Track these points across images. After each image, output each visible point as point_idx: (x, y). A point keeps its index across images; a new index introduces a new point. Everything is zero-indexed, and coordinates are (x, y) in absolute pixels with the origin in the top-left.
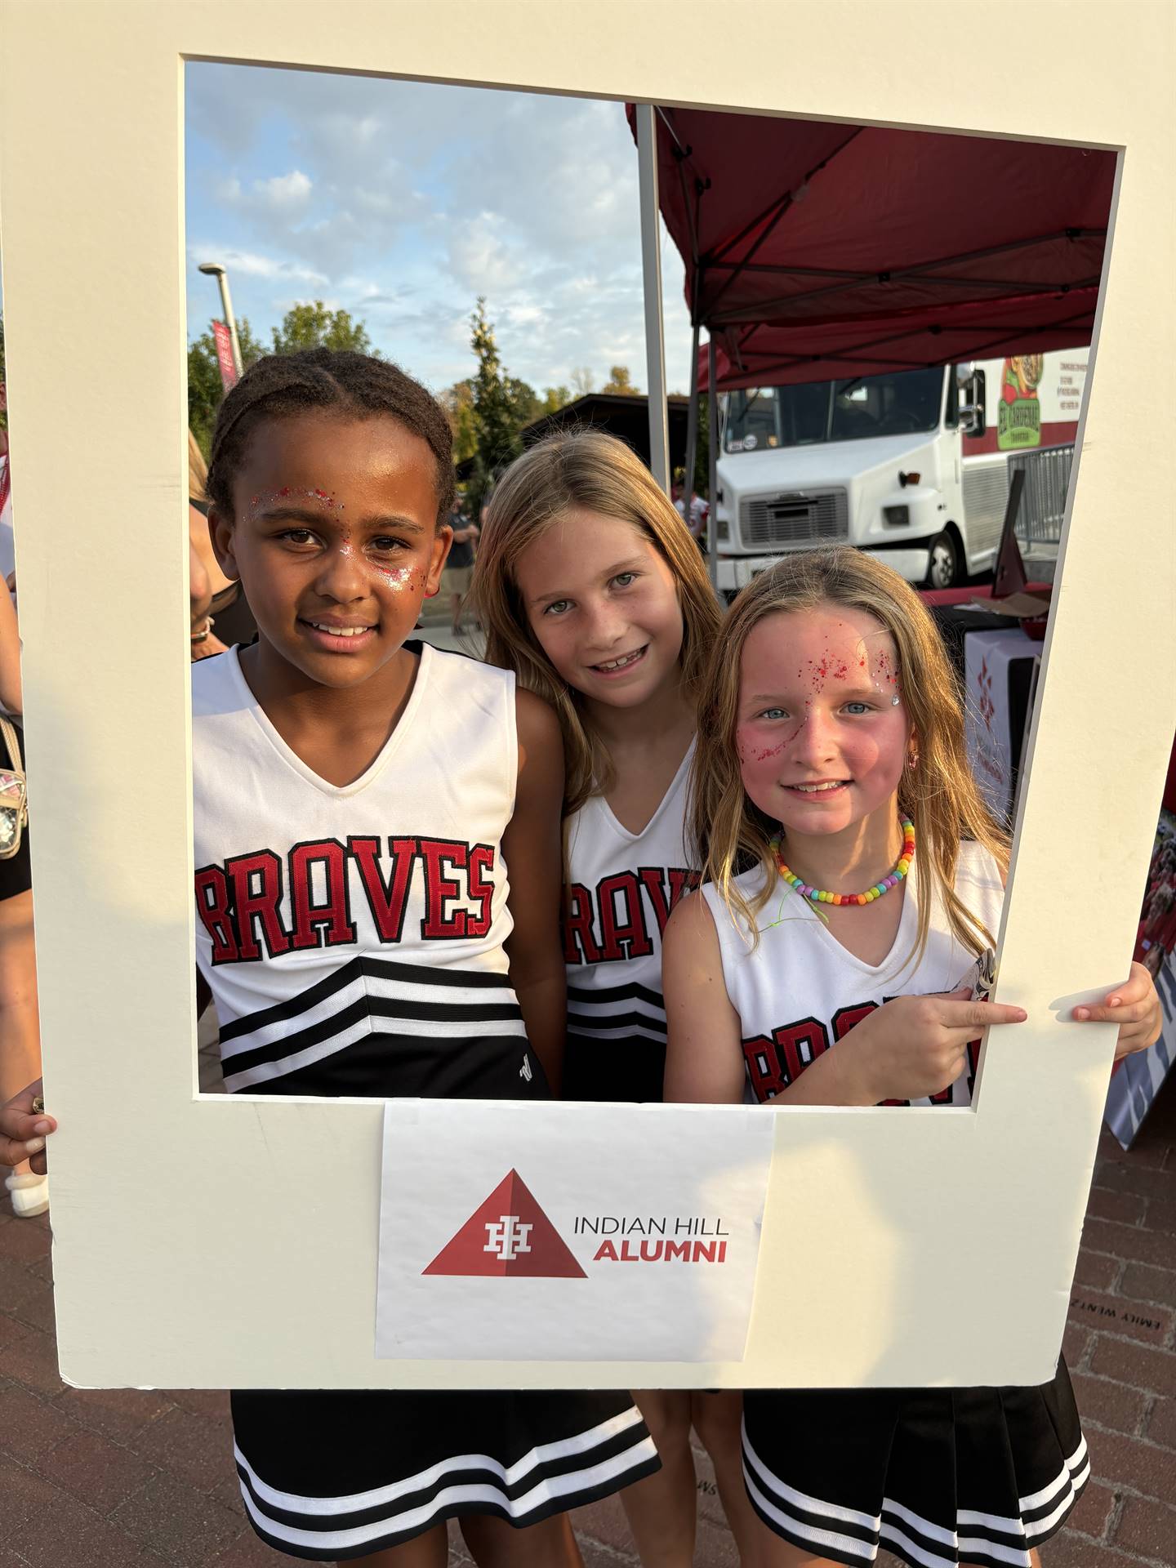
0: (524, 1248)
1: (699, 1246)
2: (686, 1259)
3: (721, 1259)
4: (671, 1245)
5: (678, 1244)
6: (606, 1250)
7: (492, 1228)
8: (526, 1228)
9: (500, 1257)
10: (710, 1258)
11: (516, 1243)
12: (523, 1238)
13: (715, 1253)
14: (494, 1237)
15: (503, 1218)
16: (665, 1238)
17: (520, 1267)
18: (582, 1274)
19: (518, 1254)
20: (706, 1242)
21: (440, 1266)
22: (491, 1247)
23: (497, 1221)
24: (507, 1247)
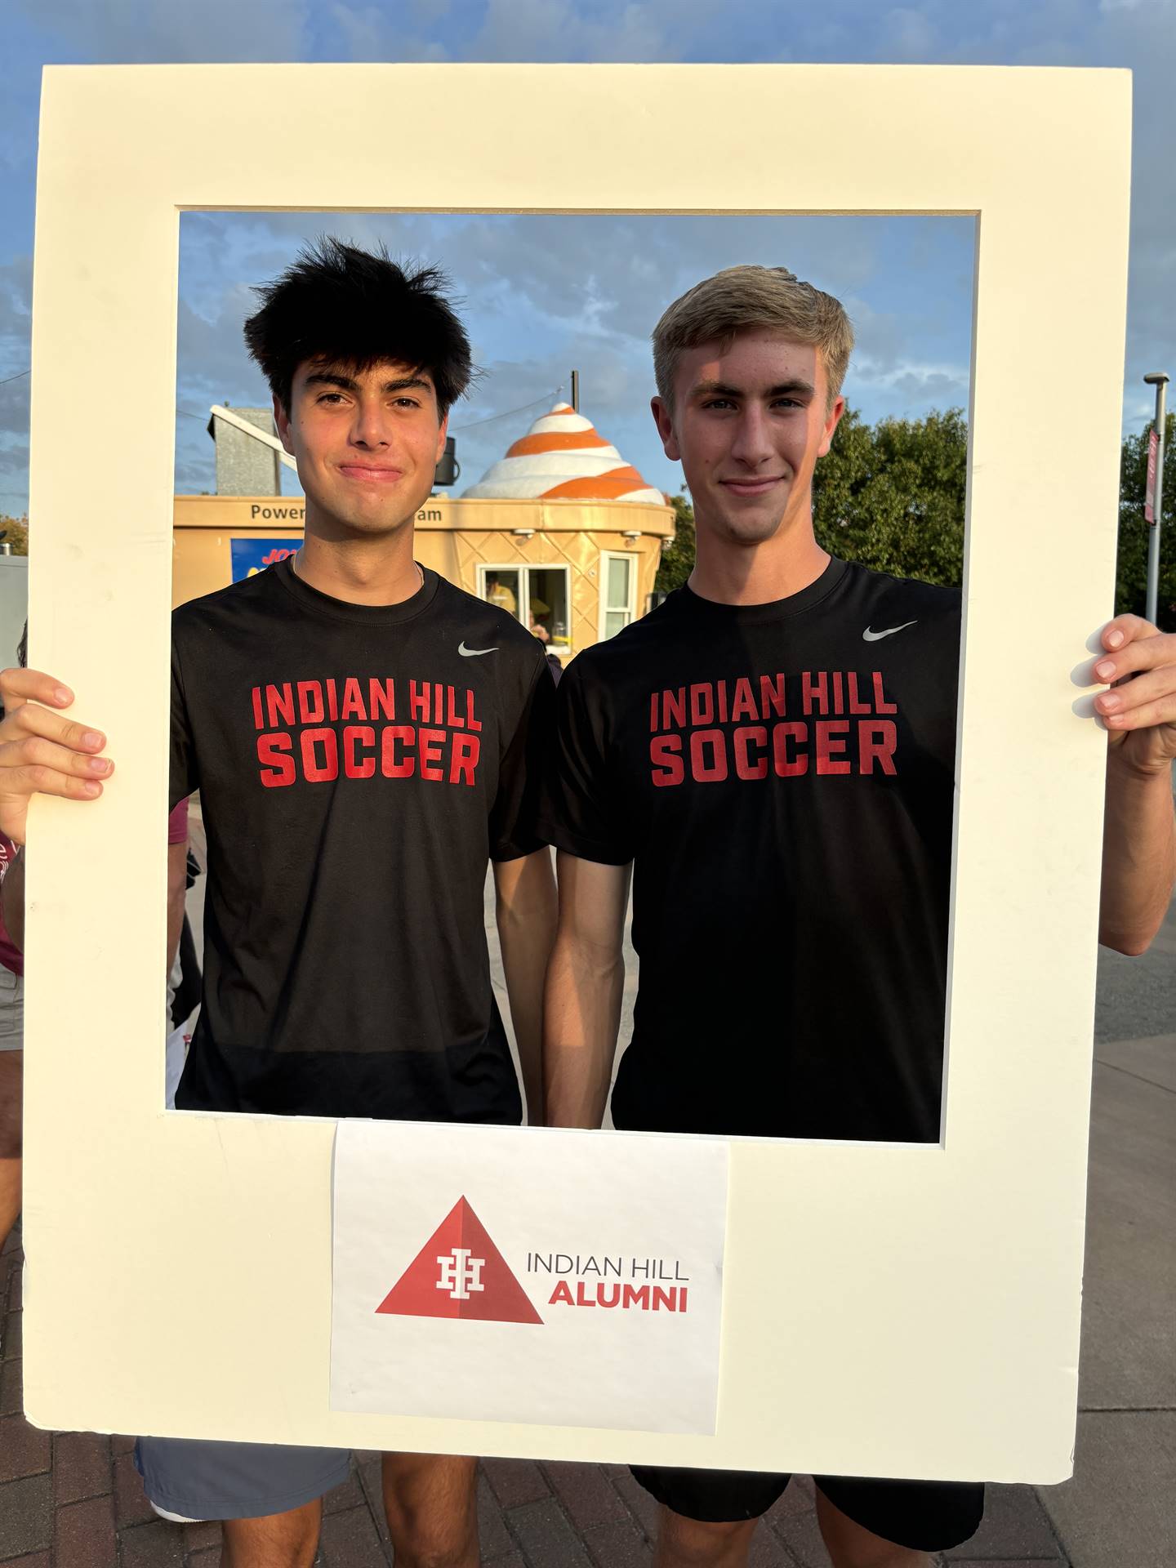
0: (477, 1286)
1: (657, 1290)
2: (645, 1307)
3: (683, 1309)
4: (628, 1288)
5: (637, 1289)
6: (561, 1293)
7: (444, 1261)
8: (478, 1263)
9: (453, 1295)
10: (671, 1307)
11: (469, 1281)
12: (475, 1275)
13: (675, 1301)
14: (446, 1273)
15: (455, 1251)
16: (623, 1280)
17: (475, 1308)
18: (539, 1320)
19: (472, 1293)
20: (666, 1287)
21: (394, 1304)
22: (444, 1284)
23: (449, 1255)
24: (460, 1283)
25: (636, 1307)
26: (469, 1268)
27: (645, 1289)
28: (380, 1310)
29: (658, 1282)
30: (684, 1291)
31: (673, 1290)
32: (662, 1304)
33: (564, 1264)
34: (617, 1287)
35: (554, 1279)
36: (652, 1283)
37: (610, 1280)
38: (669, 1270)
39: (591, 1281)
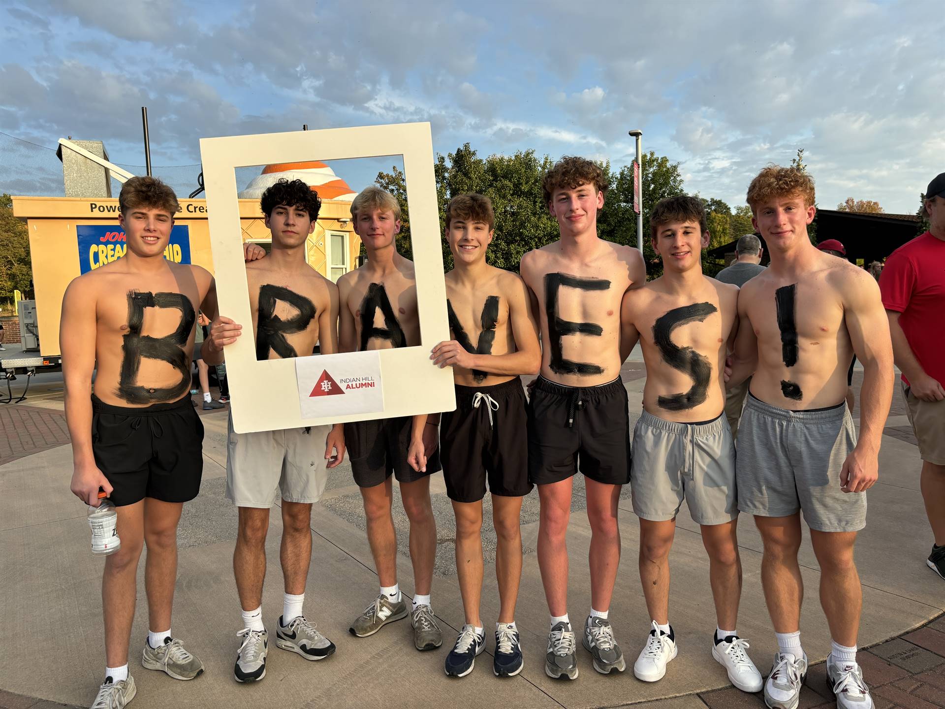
0: (330, 388)
1: (368, 383)
2: (366, 387)
3: (374, 386)
4: (362, 384)
5: (364, 384)
6: (348, 387)
7: (322, 384)
8: (330, 383)
9: (325, 391)
10: (371, 386)
11: (328, 387)
12: (329, 386)
13: (372, 385)
14: (323, 386)
15: (324, 381)
16: (360, 382)
17: (330, 393)
18: (344, 393)
19: (329, 390)
20: (370, 382)
21: (313, 395)
22: (323, 389)
23: (323, 382)
24: (326, 388)
25: (364, 387)
26: (328, 384)
27: (365, 383)
28: (310, 396)
29: (368, 381)
30: (374, 383)
31: (371, 383)
32: (369, 386)
33: (348, 380)
34: (360, 384)
35: (346, 384)
36: (367, 382)
37: (358, 382)
38: (370, 379)
39: (354, 383)
